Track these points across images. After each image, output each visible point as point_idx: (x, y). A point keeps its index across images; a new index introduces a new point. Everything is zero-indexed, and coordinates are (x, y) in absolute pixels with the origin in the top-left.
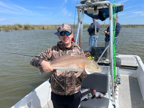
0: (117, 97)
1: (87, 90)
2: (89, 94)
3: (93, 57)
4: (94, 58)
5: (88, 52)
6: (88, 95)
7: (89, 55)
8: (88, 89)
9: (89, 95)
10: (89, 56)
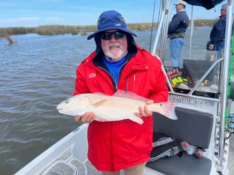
0: (226, 156)
1: (169, 140)
2: (173, 148)
3: (184, 80)
4: (186, 80)
5: (175, 68)
6: (171, 149)
7: (177, 75)
8: (172, 138)
9: (173, 150)
10: (177, 77)
